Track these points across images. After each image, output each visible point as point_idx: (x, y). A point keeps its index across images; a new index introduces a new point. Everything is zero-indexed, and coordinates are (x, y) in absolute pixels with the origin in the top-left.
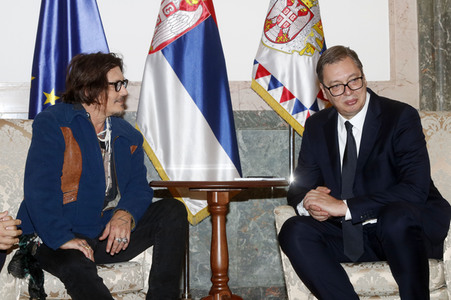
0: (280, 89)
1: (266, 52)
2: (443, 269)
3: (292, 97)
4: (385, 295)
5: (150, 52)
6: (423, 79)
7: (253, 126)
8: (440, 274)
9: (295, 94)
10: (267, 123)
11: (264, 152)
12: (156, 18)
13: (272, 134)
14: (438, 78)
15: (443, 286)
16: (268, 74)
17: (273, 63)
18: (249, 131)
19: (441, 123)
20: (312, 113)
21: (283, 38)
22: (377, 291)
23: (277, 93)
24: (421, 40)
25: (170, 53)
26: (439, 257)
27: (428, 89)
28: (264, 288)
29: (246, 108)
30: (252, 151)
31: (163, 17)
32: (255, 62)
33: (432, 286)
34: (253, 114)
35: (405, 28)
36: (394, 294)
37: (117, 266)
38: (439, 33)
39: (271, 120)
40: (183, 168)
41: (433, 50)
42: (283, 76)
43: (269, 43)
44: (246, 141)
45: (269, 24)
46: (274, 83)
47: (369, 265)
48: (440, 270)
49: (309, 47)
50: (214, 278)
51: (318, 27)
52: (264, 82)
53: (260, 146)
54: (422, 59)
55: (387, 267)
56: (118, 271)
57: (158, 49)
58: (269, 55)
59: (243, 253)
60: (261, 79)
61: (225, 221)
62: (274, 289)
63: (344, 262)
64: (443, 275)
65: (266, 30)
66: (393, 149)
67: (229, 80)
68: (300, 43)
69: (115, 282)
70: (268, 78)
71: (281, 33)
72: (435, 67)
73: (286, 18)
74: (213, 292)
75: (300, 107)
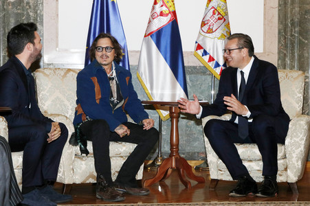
0: (208, 56)
1: (201, 37)
2: (285, 149)
3: (213, 60)
4: (255, 160)
5: (145, 36)
6: (279, 52)
7: (194, 73)
8: (283, 151)
9: (215, 58)
10: (202, 72)
11: (199, 86)
12: (148, 20)
13: (203, 77)
14: (287, 51)
15: (285, 157)
16: (202, 48)
17: (205, 43)
18: (192, 75)
19: (287, 76)
20: (223, 68)
21: (210, 31)
22: (251, 158)
23: (206, 58)
24: (279, 33)
25: (155, 37)
26: (283, 143)
27: (282, 57)
28: (198, 153)
29: (191, 64)
30: (193, 86)
31: (151, 19)
32: (196, 42)
33: (278, 158)
34: (195, 68)
35: (271, 27)
36: (260, 160)
37: (123, 143)
38: (289, 29)
39: (204, 71)
40: (159, 92)
41: (285, 38)
42: (210, 50)
43: (203, 33)
44: (191, 81)
45: (203, 24)
46: (205, 53)
47: (248, 145)
48: (283, 149)
49: (223, 35)
50: (172, 149)
51: (228, 25)
52: (200, 52)
53: (198, 83)
54: (279, 42)
55: (257, 146)
56: (124, 146)
57: (149, 35)
58: (203, 39)
59: (188, 135)
60: (199, 51)
61: (177, 121)
62: (203, 153)
63: (236, 143)
64: (285, 152)
65: (202, 26)
66: (263, 85)
67: (183, 50)
68: (218, 33)
69: (122, 151)
70: (202, 50)
71: (209, 28)
72: (286, 46)
73: (212, 21)
74: (171, 155)
75: (217, 65)
